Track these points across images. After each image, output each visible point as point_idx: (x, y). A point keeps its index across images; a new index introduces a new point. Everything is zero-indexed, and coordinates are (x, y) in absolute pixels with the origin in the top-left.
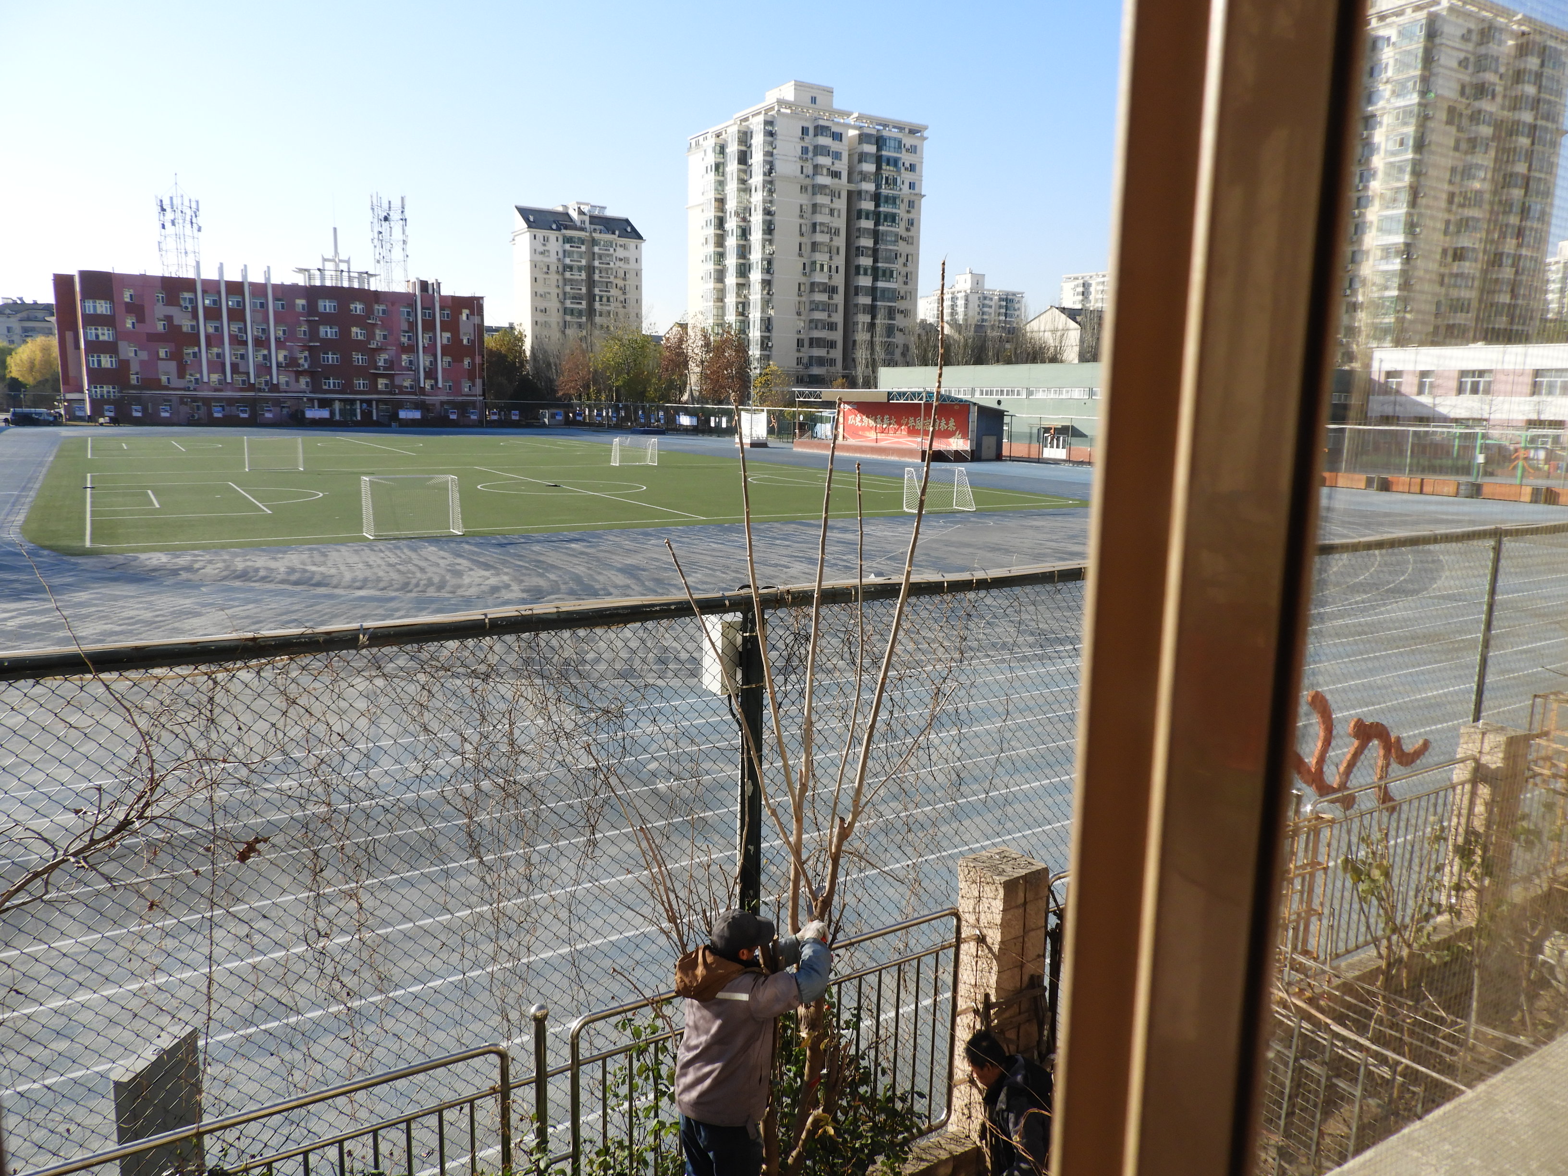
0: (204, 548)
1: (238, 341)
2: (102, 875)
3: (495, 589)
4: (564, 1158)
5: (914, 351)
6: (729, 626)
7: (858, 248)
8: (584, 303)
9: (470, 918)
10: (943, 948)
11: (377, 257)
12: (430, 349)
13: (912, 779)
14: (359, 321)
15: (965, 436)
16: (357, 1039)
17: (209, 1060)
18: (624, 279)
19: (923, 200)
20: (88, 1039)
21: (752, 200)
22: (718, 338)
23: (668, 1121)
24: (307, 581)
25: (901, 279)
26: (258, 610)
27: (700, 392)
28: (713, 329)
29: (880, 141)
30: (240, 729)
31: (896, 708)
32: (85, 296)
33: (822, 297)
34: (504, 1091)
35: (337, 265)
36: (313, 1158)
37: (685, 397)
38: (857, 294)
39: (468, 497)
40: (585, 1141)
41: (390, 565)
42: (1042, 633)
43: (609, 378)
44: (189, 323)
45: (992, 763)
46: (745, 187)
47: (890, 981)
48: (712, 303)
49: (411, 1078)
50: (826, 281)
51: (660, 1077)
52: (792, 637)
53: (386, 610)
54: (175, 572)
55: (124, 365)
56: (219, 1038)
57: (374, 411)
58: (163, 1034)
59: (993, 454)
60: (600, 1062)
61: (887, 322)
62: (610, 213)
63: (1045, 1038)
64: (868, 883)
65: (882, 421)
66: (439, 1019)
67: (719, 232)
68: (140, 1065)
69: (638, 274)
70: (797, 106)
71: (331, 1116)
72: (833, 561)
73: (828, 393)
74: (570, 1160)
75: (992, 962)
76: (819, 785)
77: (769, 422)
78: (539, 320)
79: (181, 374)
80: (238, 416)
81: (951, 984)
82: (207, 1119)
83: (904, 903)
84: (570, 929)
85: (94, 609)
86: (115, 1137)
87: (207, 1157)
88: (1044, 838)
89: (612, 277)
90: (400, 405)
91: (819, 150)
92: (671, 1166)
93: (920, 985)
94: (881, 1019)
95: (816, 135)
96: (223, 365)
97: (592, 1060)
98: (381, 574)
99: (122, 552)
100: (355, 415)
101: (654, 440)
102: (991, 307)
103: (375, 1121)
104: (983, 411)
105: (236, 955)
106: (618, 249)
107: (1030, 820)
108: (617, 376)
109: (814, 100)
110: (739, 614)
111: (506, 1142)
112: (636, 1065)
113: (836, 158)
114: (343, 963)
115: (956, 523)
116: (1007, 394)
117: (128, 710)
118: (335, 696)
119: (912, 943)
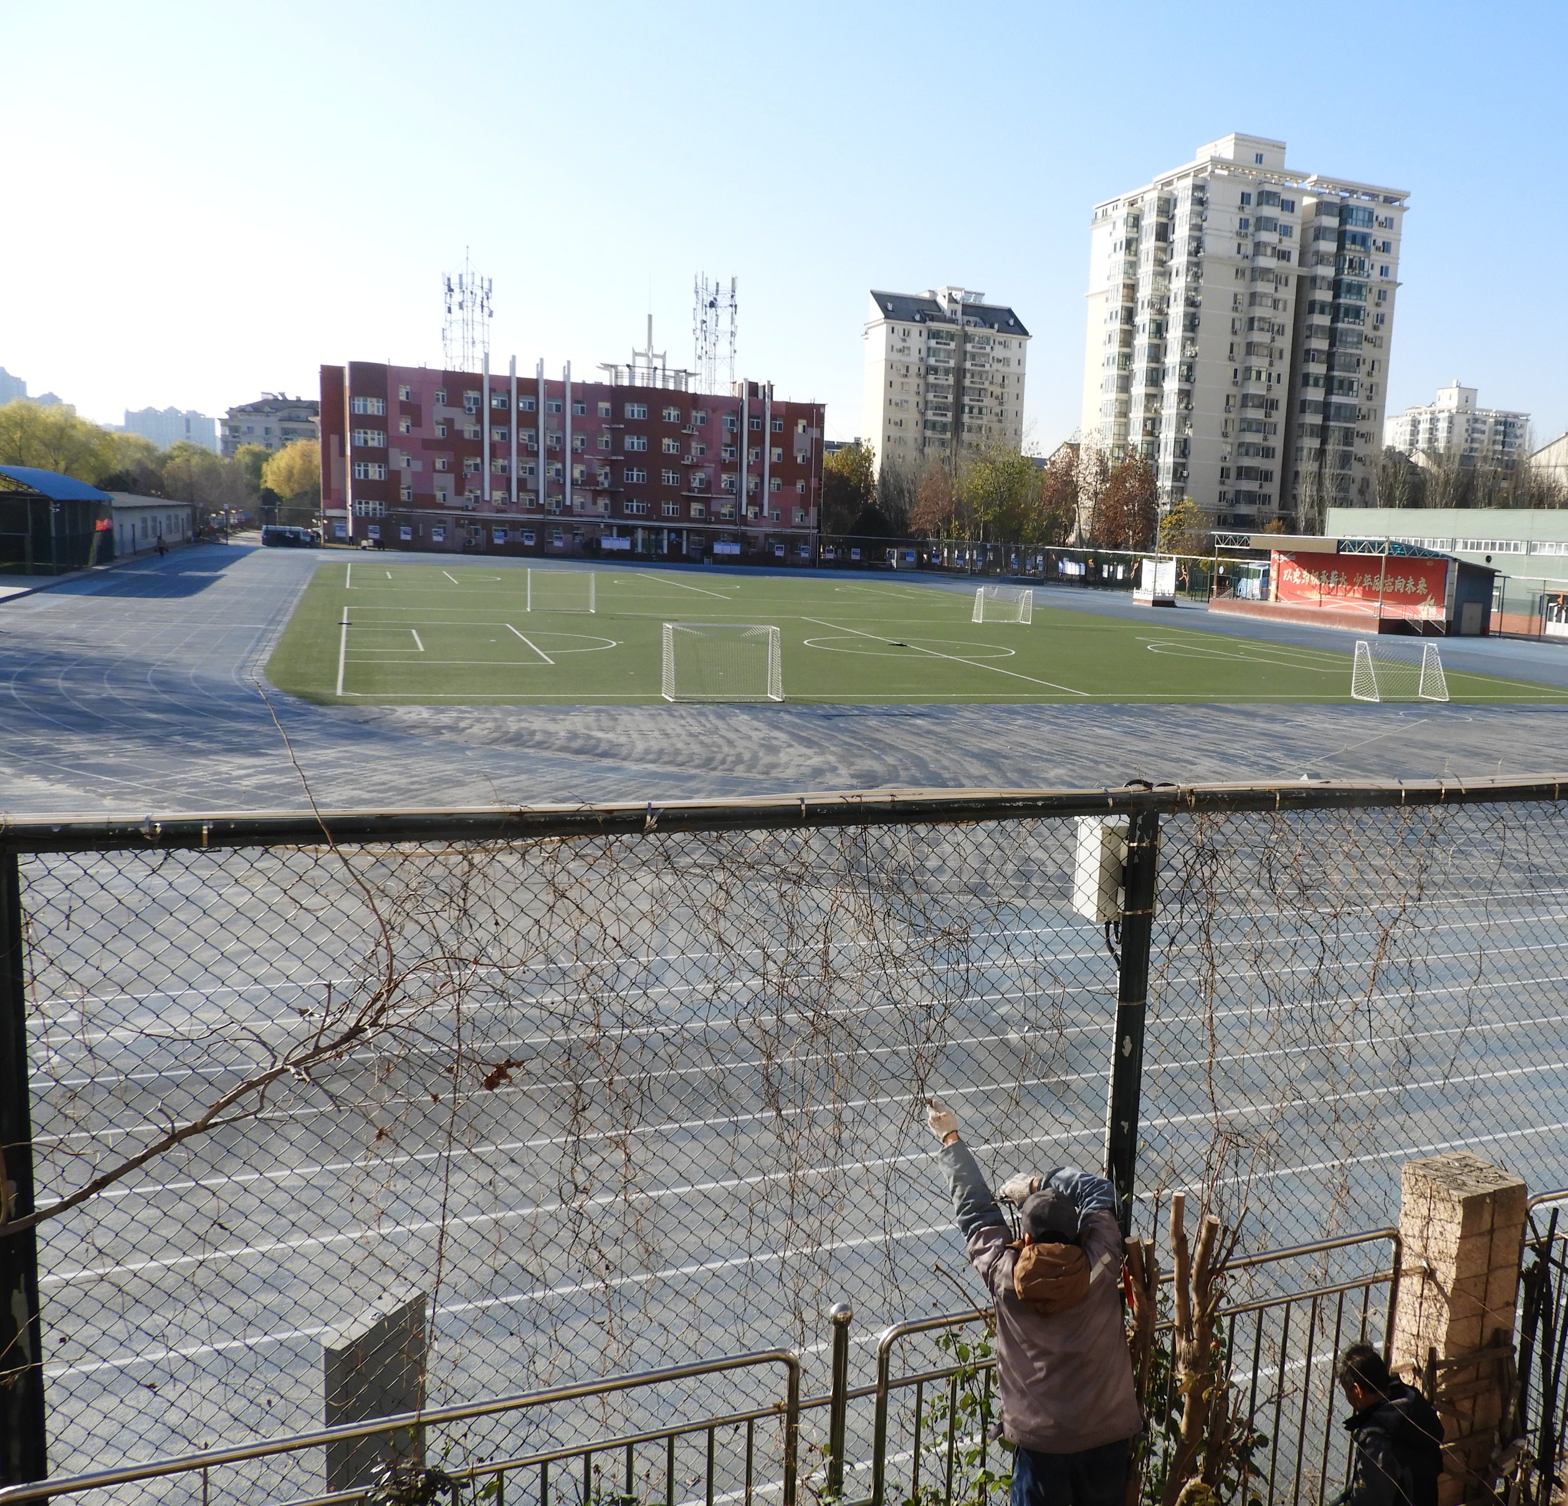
0: (473, 703)
1: (528, 452)
2: (326, 1091)
3: (817, 772)
5: (1376, 487)
6: (1110, 832)
7: (1308, 351)
8: (950, 414)
9: (762, 1185)
10: (1376, 1281)
11: (699, 352)
12: (756, 469)
13: (1344, 1051)
14: (672, 430)
15: (1439, 603)
16: (615, 1326)
17: (437, 1333)
18: (1002, 386)
19: (1399, 290)
20: (299, 1292)
21: (1172, 287)
22: (1118, 464)
23: (998, 1474)
24: (592, 750)
25: (1363, 393)
26: (531, 782)
27: (1092, 533)
28: (1112, 452)
29: (1344, 212)
30: (497, 924)
31: (1328, 954)
32: (356, 393)
33: (1257, 414)
34: (791, 1411)
35: (650, 361)
36: (553, 1470)
37: (1072, 539)
38: (1303, 411)
39: (792, 656)
40: (890, 1488)
41: (691, 735)
42: (1531, 868)
43: (976, 511)
44: (473, 428)
45: (1456, 1038)
46: (1163, 270)
47: (1300, 1317)
48: (1112, 419)
49: (677, 1381)
50: (1264, 393)
52: (1193, 853)
53: (683, 791)
54: (438, 730)
55: (394, 477)
56: (453, 1308)
57: (685, 543)
58: (385, 1295)
59: (1476, 627)
60: (915, 1387)
61: (1342, 448)
62: (988, 301)
63: (1511, 1417)
64: (1278, 1184)
65: (1329, 578)
66: (716, 1310)
67: (1126, 327)
68: (357, 1331)
69: (1020, 379)
70: (1237, 166)
71: (578, 1420)
72: (1253, 759)
73: (1257, 539)
75: (1442, 1307)
76: (1218, 1049)
77: (1178, 575)
78: (892, 435)
79: (459, 491)
80: (523, 543)
82: (431, 1407)
83: (1325, 1215)
84: (886, 1211)
85: (341, 770)
86: (323, 1418)
87: (429, 1454)
88: (1522, 1145)
89: (987, 383)
90: (715, 536)
91: (1263, 224)
93: (1342, 1328)
94: (1286, 1368)
95: (1259, 204)
96: (509, 480)
97: (905, 1383)
98: (680, 745)
99: (377, 703)
100: (662, 548)
101: (1028, 592)
102: (1483, 432)
103: (631, 1432)
104: (1466, 569)
105: (477, 1206)
106: (997, 346)
107: (1505, 1120)
108: (988, 506)
109: (1259, 158)
110: (1125, 817)
111: (790, 1476)
112: (960, 1394)
113: (1285, 234)
114: (603, 1228)
115: (1421, 716)
116: (1501, 549)
117: (368, 892)
118: (613, 891)
119: (1334, 1270)
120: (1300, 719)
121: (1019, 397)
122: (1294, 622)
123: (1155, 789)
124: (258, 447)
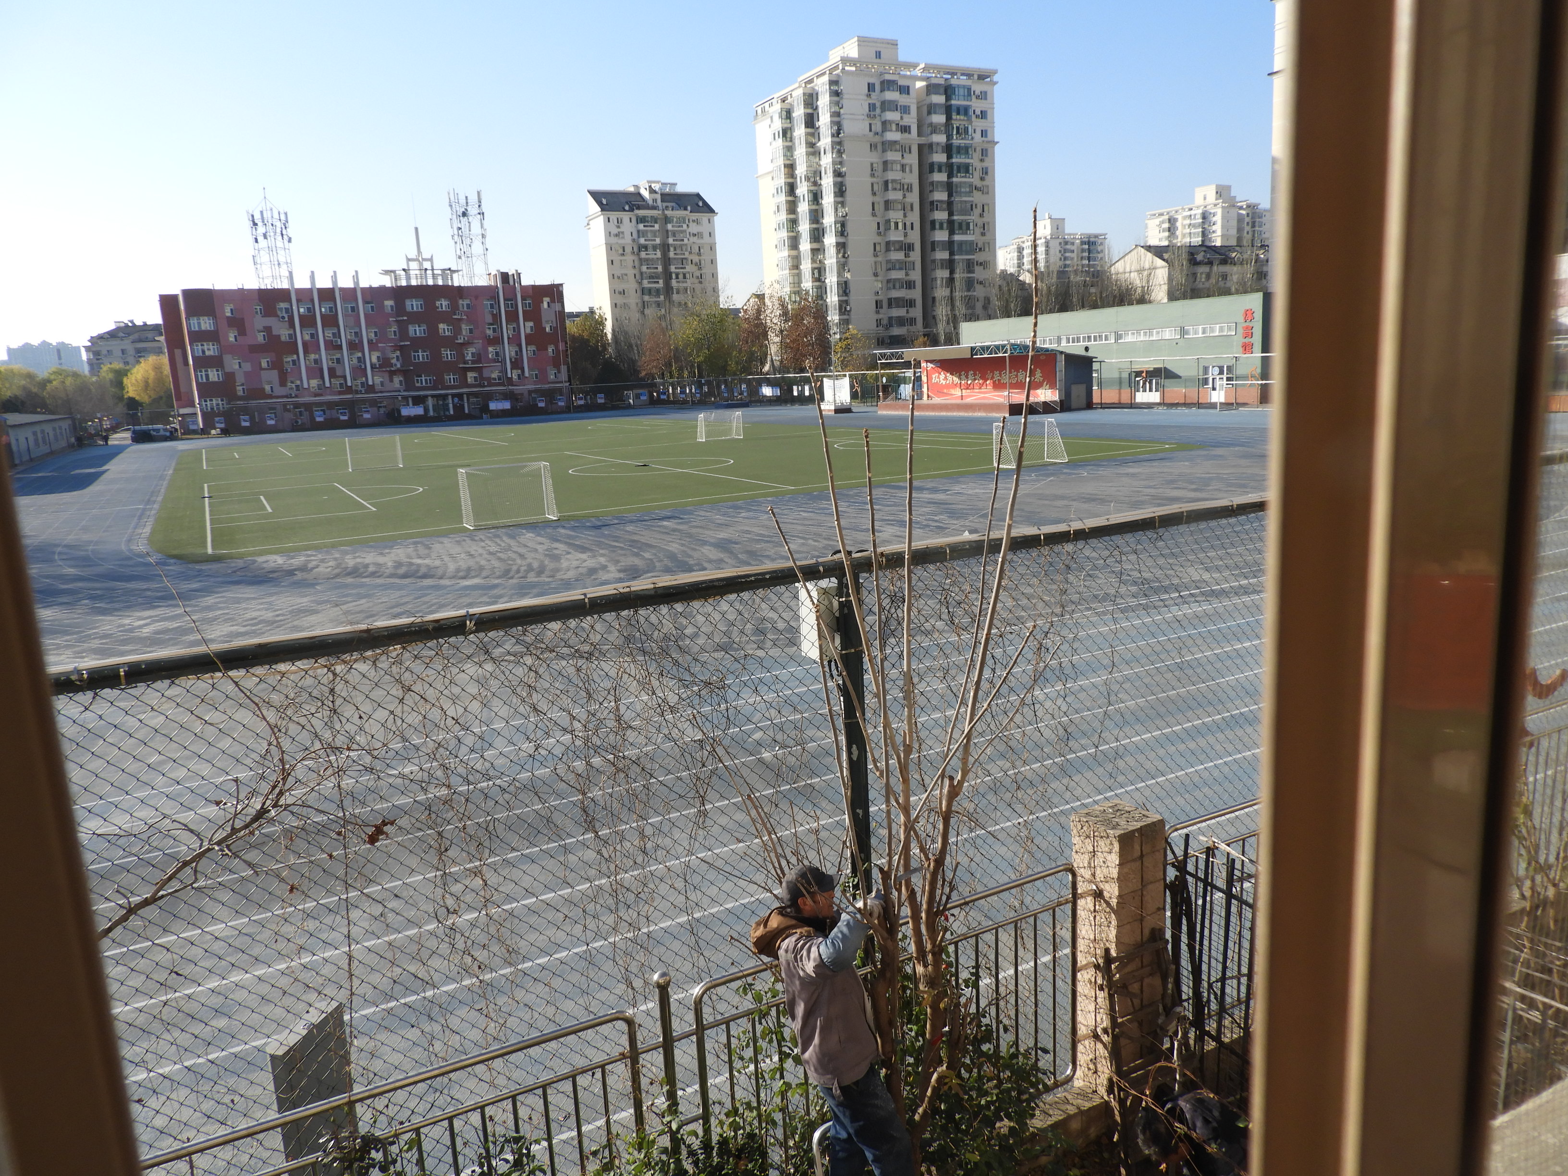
0: (317, 548)
1: (333, 346)
2: (245, 861)
3: (592, 571)
4: (695, 1120)
5: (996, 303)
6: (824, 592)
7: (932, 203)
8: (661, 281)
9: (590, 891)
10: (1060, 904)
11: (458, 252)
12: (515, 340)
13: (1018, 736)
14: (446, 317)
15: (1052, 386)
16: (491, 1010)
17: (355, 1033)
18: (699, 254)
19: (997, 147)
20: (244, 1015)
21: (822, 163)
22: (796, 306)
23: (794, 1082)
24: (413, 574)
25: (978, 231)
26: (371, 604)
27: (781, 362)
28: (790, 297)
29: (948, 91)
30: (361, 717)
31: (998, 666)
32: (190, 313)
33: (899, 256)
34: (633, 1056)
35: (421, 264)
36: (457, 1124)
37: (767, 368)
38: (933, 250)
39: (561, 483)
40: (714, 1103)
41: (491, 553)
42: (1146, 581)
43: (690, 355)
44: (287, 332)
45: (1100, 717)
46: (813, 150)
47: (1006, 938)
48: (787, 271)
49: (543, 1045)
50: (902, 238)
51: (784, 1039)
52: (888, 600)
53: (490, 597)
54: (291, 573)
55: (230, 377)
56: (364, 1013)
57: (466, 405)
58: (311, 1009)
59: (1083, 402)
60: (724, 1027)
61: (966, 275)
62: (681, 189)
63: (1170, 991)
64: (979, 842)
65: (967, 377)
66: (567, 988)
67: (790, 198)
68: (294, 1040)
69: (712, 248)
70: (861, 63)
71: (472, 1083)
72: (925, 523)
73: (909, 353)
74: (701, 1121)
75: (1110, 917)
76: (924, 746)
77: (852, 387)
78: (618, 302)
79: (283, 383)
80: (338, 419)
81: (1069, 940)
82: (357, 1089)
83: (1017, 861)
84: (687, 898)
85: (221, 612)
86: (275, 1107)
87: (360, 1123)
88: (1157, 790)
89: (687, 254)
90: (489, 397)
91: (887, 106)
92: (799, 1126)
93: (1038, 942)
94: (1000, 977)
95: (882, 90)
96: (321, 370)
97: (716, 1024)
98: (483, 563)
99: (241, 557)
100: (448, 410)
101: (738, 413)
102: (1073, 251)
103: (513, 1087)
104: (1071, 359)
105: (373, 933)
107: (1142, 772)
108: (700, 349)
109: (878, 55)
110: (834, 580)
111: (638, 1105)
112: (759, 1028)
113: (905, 112)
114: (472, 937)
115: (1048, 475)
116: (1095, 340)
117: (257, 705)
118: (447, 681)
119: (1028, 900)
120: (957, 488)
121: (713, 262)
122: (944, 414)
123: (854, 555)
124: (118, 365)
